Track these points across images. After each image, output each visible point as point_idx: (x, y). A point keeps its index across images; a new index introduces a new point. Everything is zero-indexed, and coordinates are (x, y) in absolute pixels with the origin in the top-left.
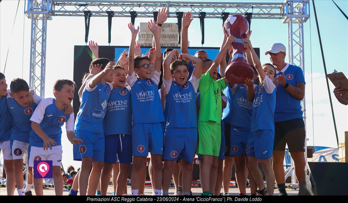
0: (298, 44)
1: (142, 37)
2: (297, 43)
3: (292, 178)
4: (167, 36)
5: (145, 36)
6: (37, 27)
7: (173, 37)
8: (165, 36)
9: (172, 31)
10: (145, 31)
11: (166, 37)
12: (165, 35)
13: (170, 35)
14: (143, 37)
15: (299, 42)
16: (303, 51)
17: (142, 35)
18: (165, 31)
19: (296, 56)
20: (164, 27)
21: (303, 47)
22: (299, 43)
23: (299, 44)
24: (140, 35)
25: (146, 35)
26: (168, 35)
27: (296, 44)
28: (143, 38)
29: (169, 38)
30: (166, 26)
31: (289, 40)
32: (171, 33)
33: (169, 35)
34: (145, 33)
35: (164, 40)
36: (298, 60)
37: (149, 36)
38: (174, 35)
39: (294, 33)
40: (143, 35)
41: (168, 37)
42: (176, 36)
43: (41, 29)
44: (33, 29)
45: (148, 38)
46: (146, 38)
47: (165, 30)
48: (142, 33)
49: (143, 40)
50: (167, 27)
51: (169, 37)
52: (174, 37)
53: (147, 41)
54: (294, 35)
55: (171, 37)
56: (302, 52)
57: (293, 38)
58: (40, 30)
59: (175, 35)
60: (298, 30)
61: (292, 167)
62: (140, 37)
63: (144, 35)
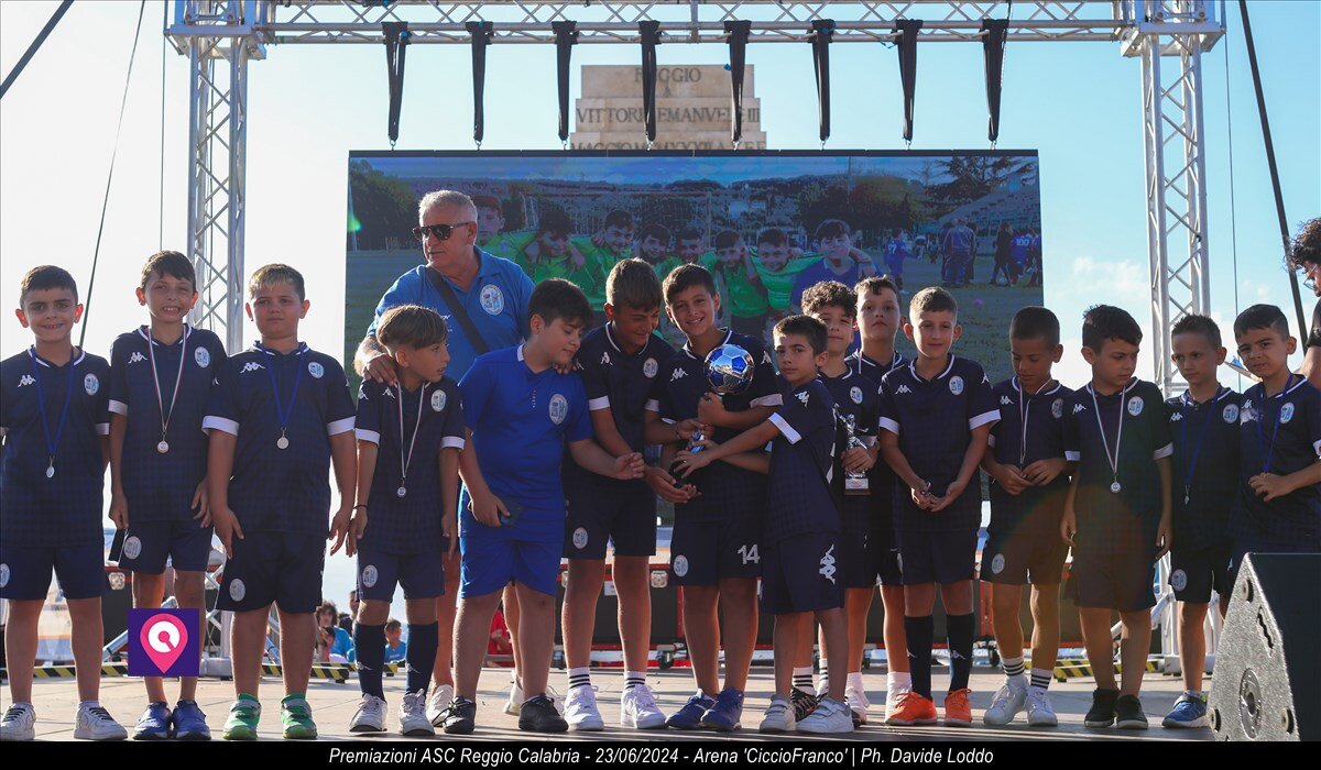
0: (1182, 133)
1: (591, 121)
2: (1179, 130)
3: (1164, 633)
4: (681, 112)
5: (602, 114)
6: (212, 85)
7: (702, 116)
8: (674, 116)
9: (701, 97)
10: (599, 97)
11: (681, 117)
12: (674, 111)
13: (695, 110)
14: (595, 118)
15: (1184, 126)
16: (1201, 160)
17: (591, 110)
18: (676, 97)
19: (1174, 179)
20: (671, 80)
21: (1201, 144)
22: (1184, 130)
23: (1184, 135)
24: (582, 112)
25: (605, 110)
26: (686, 110)
27: (1175, 133)
28: (594, 124)
29: (690, 121)
30: (678, 78)
31: (1148, 121)
32: (698, 103)
33: (691, 112)
34: (601, 104)
35: (670, 130)
36: (1182, 194)
37: (614, 113)
38: (707, 109)
39: (1167, 94)
40: (594, 113)
41: (686, 119)
42: (716, 115)
43: (227, 94)
44: (198, 94)
45: (610, 121)
46: (603, 125)
47: (673, 93)
48: (590, 104)
49: (592, 131)
50: (681, 80)
51: (689, 116)
52: (710, 119)
53: (610, 134)
54: (1165, 102)
55: (697, 118)
56: (1195, 164)
57: (1164, 110)
58: (224, 98)
59: (711, 111)
60: (1179, 81)
61: (1165, 595)
62: (582, 121)
63: (598, 110)
